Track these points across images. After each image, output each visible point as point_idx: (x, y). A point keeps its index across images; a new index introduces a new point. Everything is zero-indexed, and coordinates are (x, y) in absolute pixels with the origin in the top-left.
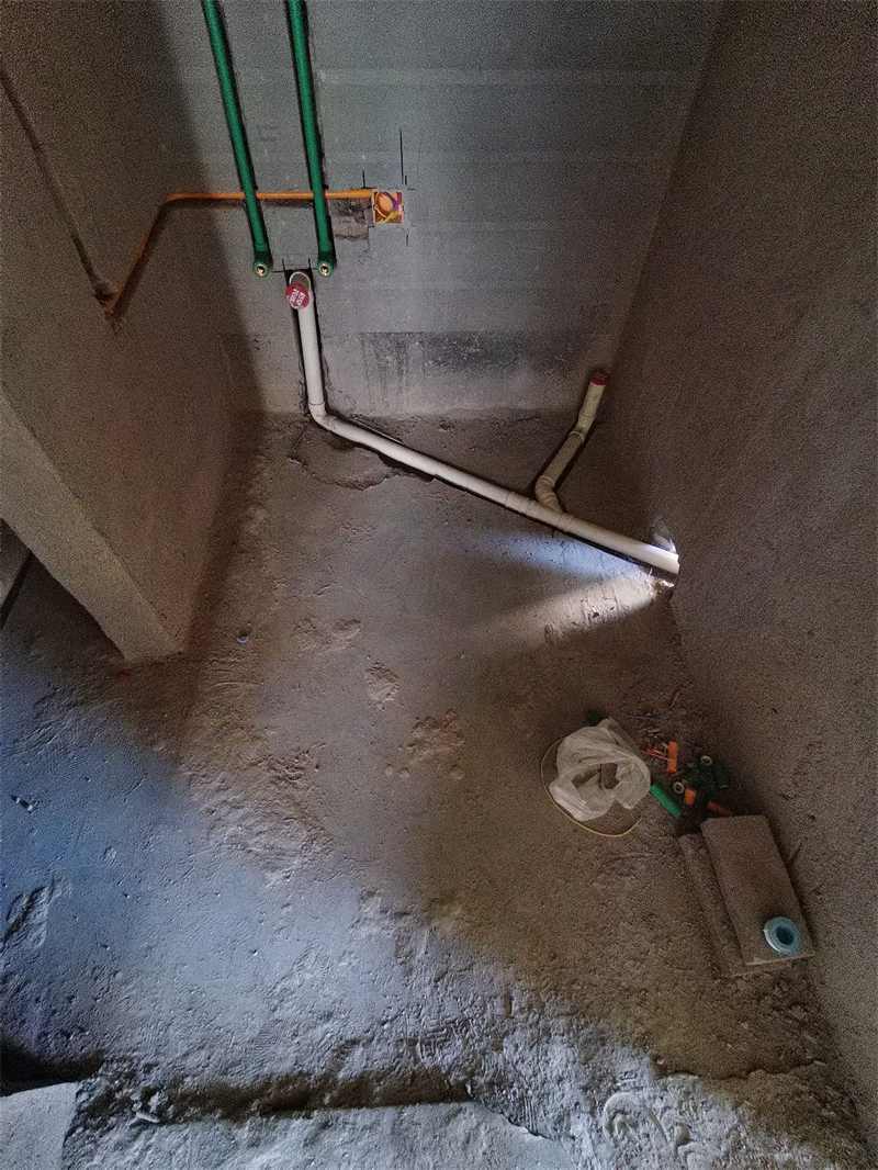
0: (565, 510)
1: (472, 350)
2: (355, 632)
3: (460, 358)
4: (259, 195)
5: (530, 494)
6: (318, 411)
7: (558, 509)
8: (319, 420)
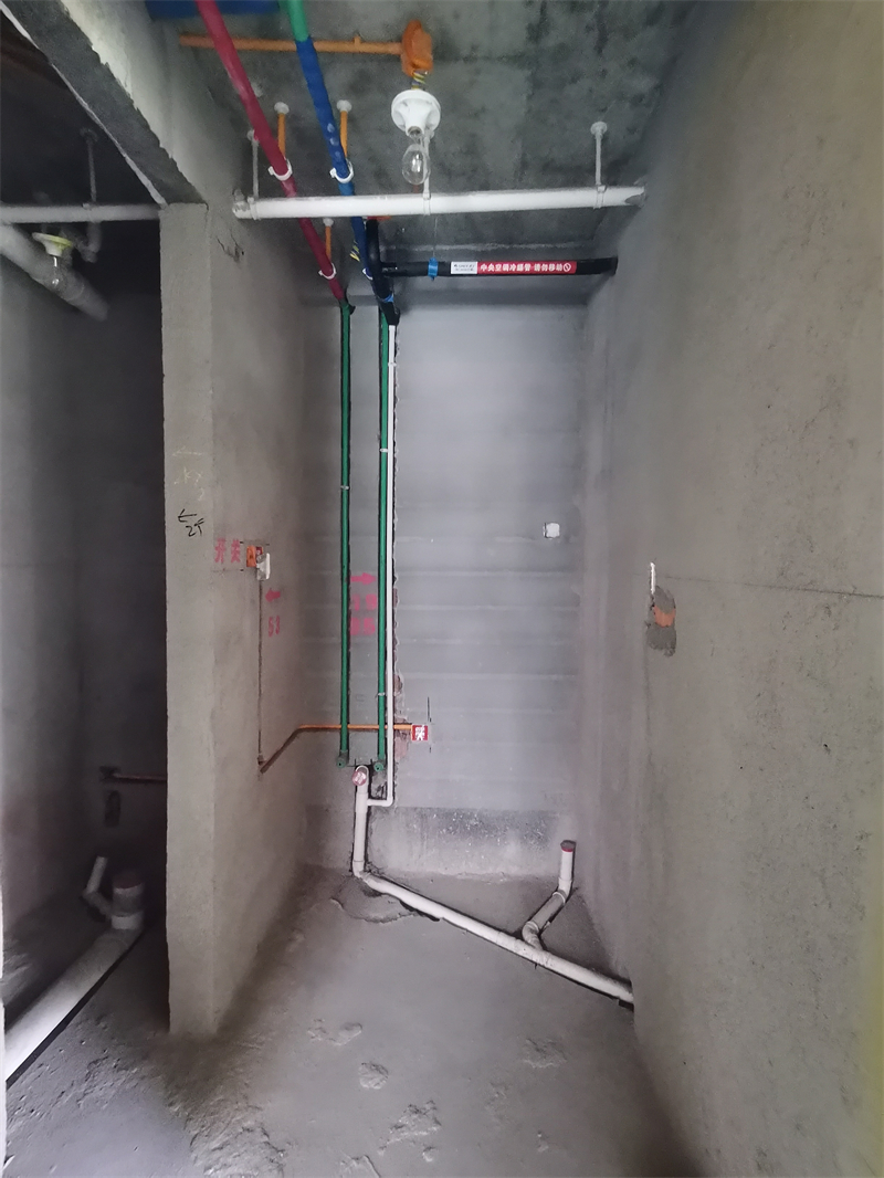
0: (545, 948)
1: (473, 822)
2: (357, 1033)
3: (465, 828)
4: (349, 726)
5: (518, 935)
6: (358, 867)
7: (538, 946)
8: (357, 874)
